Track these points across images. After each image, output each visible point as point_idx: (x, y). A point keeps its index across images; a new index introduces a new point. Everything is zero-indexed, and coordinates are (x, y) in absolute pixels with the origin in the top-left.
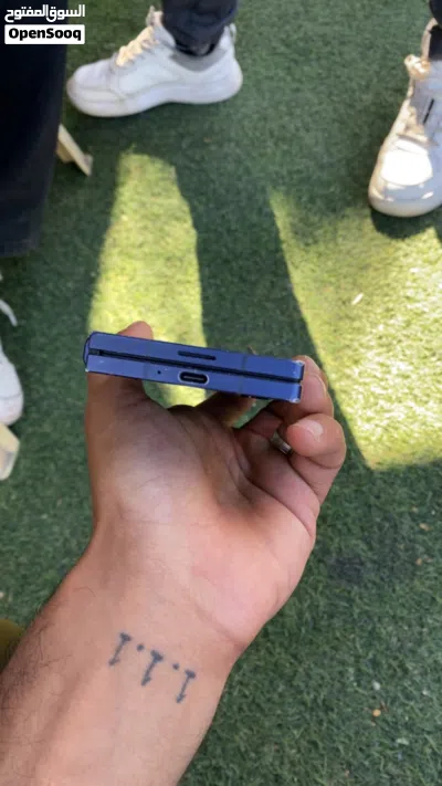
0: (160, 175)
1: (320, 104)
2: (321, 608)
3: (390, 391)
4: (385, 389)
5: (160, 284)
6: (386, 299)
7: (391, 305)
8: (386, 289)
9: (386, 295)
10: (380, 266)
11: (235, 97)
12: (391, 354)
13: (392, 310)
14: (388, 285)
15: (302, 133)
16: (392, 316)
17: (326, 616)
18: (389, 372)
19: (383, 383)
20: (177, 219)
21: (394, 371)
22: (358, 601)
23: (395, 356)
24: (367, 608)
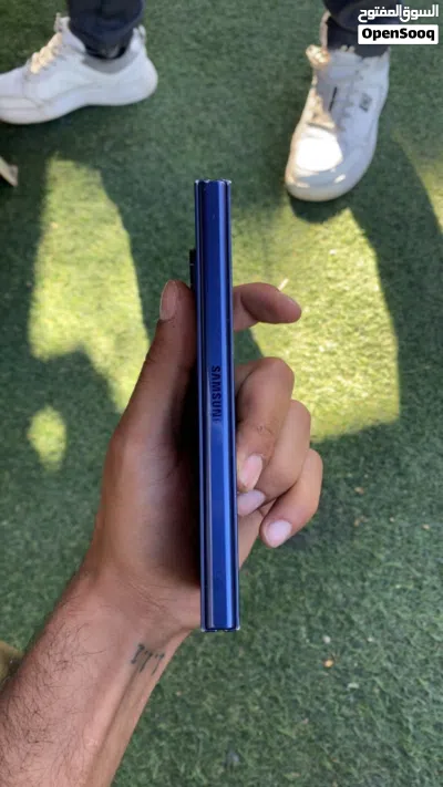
0: (85, 180)
1: (234, 97)
2: (272, 576)
3: (319, 368)
4: (314, 366)
5: (95, 287)
6: (310, 281)
7: (314, 287)
8: (308, 272)
9: (310, 278)
10: (301, 250)
11: (152, 96)
12: (317, 333)
13: (316, 291)
14: (311, 268)
15: (219, 127)
16: (316, 298)
17: (276, 583)
18: (317, 351)
19: (312, 362)
20: (106, 221)
21: (322, 349)
22: (305, 565)
23: (322, 335)
24: (314, 571)
